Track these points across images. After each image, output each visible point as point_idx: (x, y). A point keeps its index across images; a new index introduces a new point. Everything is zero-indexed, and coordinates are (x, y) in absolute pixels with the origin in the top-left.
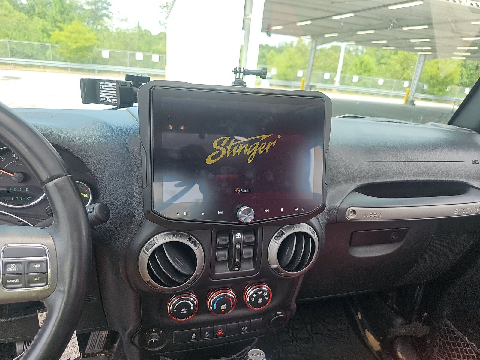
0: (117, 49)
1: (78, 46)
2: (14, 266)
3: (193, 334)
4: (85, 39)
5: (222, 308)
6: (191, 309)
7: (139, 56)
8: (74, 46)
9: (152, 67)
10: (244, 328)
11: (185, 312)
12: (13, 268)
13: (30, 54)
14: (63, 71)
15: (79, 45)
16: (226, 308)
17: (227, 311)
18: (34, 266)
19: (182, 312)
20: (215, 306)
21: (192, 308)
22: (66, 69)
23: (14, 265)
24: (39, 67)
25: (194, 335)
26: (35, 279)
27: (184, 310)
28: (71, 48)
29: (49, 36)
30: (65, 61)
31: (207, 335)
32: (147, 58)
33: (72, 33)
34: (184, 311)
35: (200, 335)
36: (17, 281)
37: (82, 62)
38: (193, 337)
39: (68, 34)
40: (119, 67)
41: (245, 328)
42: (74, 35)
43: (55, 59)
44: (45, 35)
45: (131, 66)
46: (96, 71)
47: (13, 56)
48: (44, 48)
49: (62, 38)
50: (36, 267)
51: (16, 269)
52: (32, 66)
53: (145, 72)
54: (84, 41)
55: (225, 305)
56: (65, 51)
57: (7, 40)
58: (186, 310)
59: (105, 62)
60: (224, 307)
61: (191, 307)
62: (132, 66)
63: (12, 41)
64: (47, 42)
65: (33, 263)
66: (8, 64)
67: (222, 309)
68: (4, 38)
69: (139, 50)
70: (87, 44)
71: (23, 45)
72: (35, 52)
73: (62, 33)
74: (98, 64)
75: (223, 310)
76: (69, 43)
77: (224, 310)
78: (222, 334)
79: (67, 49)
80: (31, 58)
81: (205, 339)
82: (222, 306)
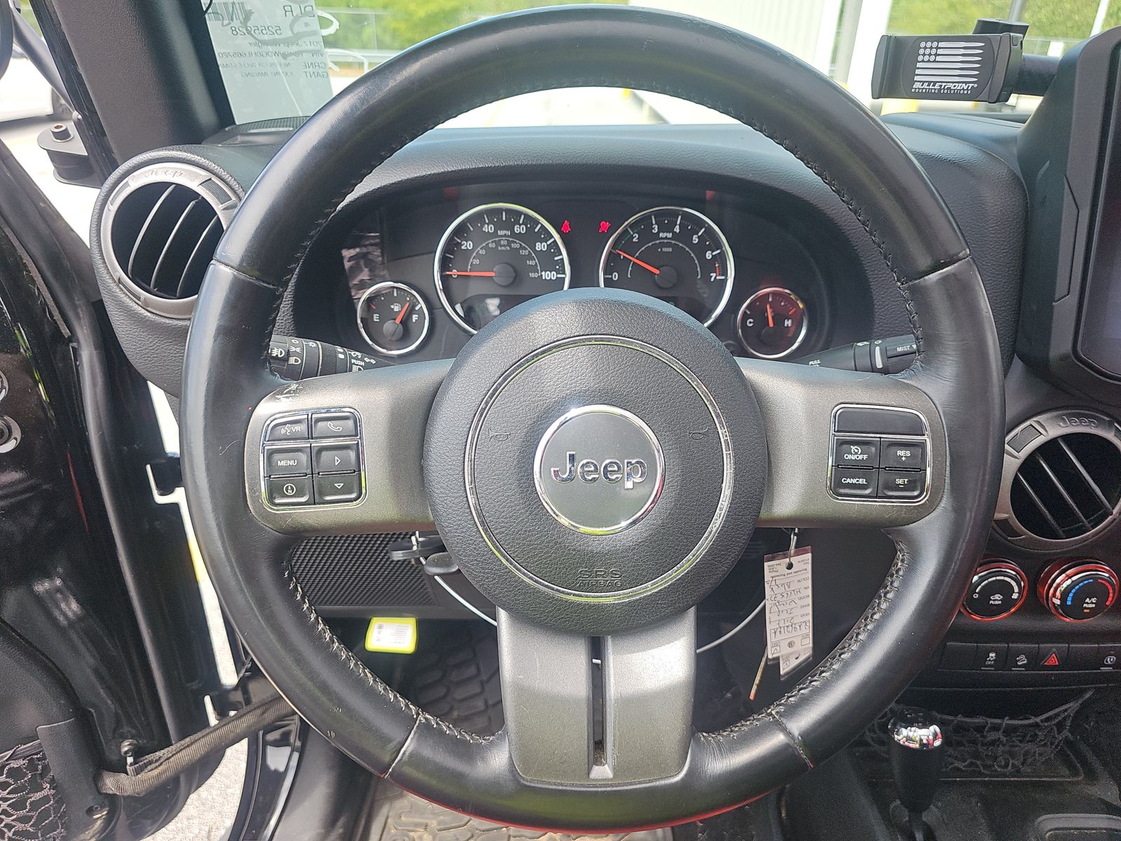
2: (856, 451)
3: (991, 655)
5: (1085, 605)
6: (1013, 597)
10: (1109, 659)
11: (997, 603)
12: (855, 454)
15: (433, 8)
16: (1094, 606)
17: (1093, 612)
18: (900, 453)
19: (991, 602)
20: (1069, 599)
21: (1015, 596)
23: (857, 449)
25: (992, 657)
26: (899, 481)
27: (998, 597)
28: (416, 17)
31: (1023, 660)
34: (997, 599)
35: (1006, 659)
36: (862, 481)
38: (990, 660)
41: (1112, 660)
50: (902, 457)
51: (861, 457)
55: (1094, 600)
58: (1002, 597)
60: (1090, 603)
61: (1014, 592)
65: (898, 447)
67: (1086, 608)
75: (1085, 611)
76: (412, 7)
77: (1088, 611)
78: (1057, 663)
79: (406, 21)
81: (1013, 669)
82: (1088, 600)
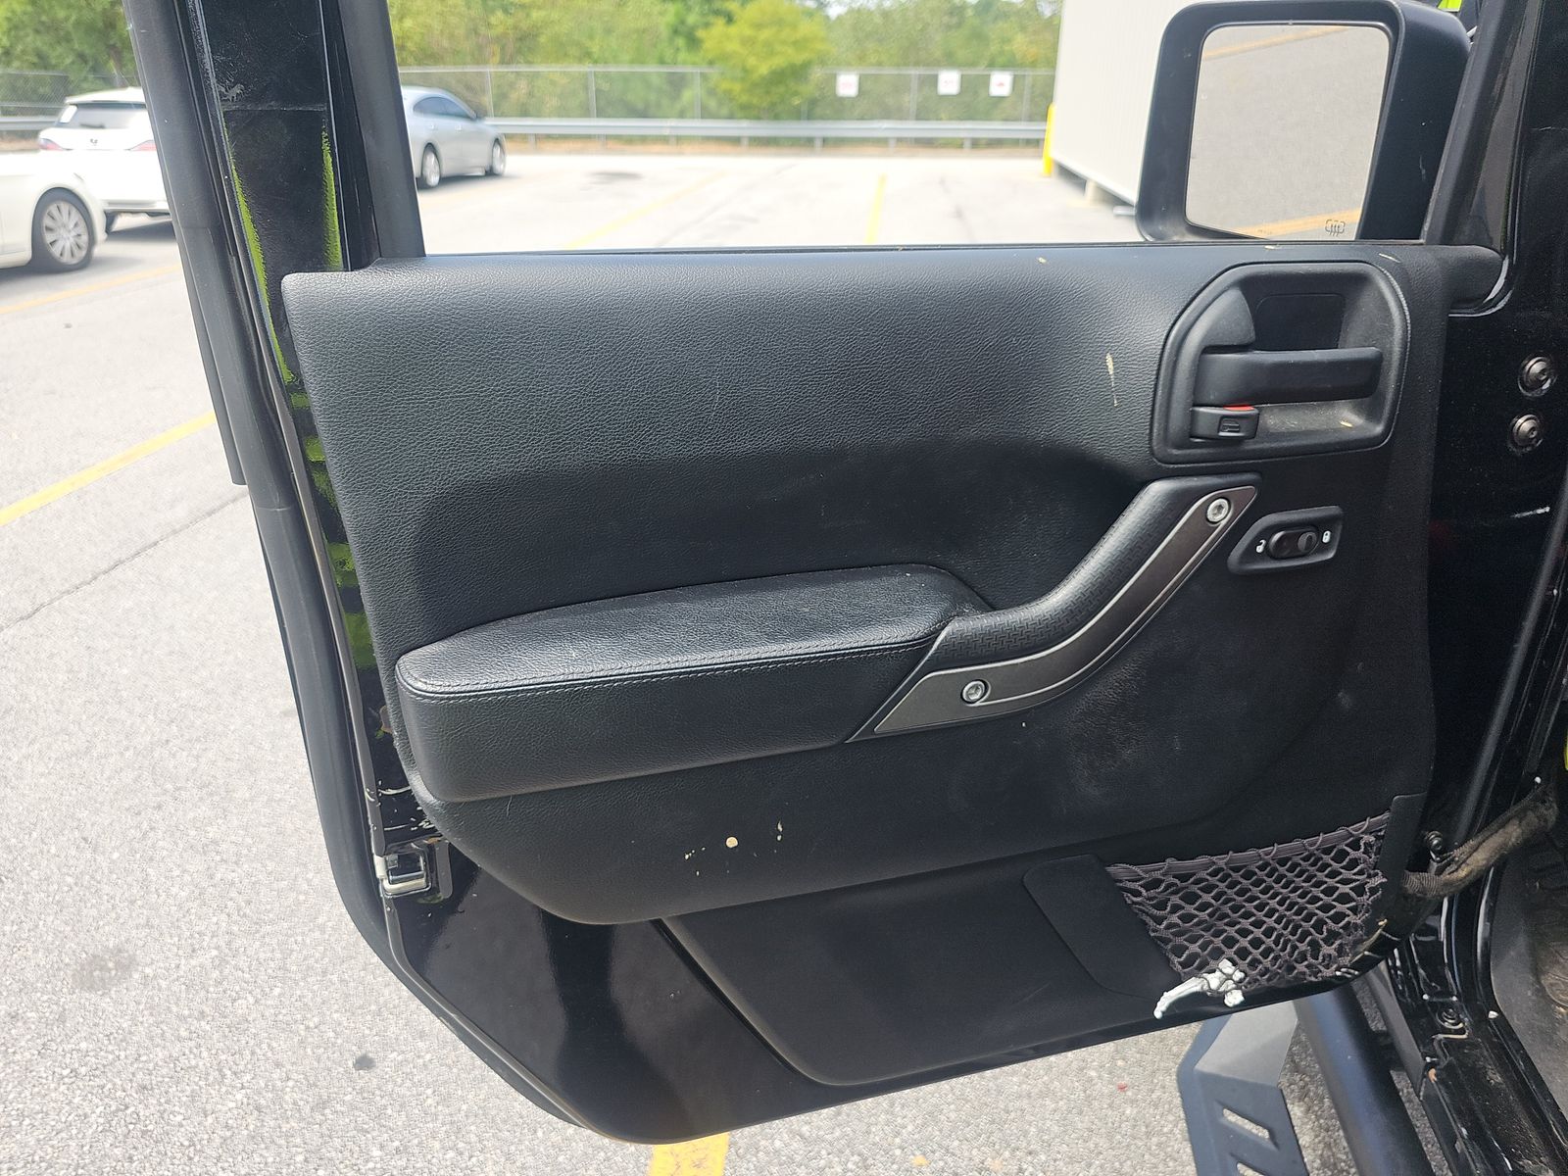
0: (880, 64)
1: (774, 67)
4: (795, 43)
7: (949, 82)
8: (764, 69)
9: (987, 116)
13: (640, 106)
14: (728, 148)
15: (778, 62)
22: (735, 141)
24: (663, 140)
28: (755, 76)
29: (693, 42)
30: (731, 117)
32: (974, 87)
33: (759, 26)
37: (777, 117)
39: (748, 32)
40: (886, 124)
42: (765, 34)
43: (706, 114)
44: (680, 42)
45: (918, 118)
46: (818, 143)
47: (601, 114)
48: (677, 83)
49: (733, 46)
52: (644, 140)
53: (962, 135)
54: (790, 51)
56: (737, 87)
57: (587, 68)
59: (840, 108)
62: (920, 116)
63: (600, 69)
64: (685, 63)
66: (588, 137)
68: (580, 60)
69: (950, 61)
70: (799, 58)
71: (626, 78)
72: (653, 97)
73: (733, 30)
74: (823, 118)
76: (752, 61)
79: (743, 79)
80: (643, 114)
